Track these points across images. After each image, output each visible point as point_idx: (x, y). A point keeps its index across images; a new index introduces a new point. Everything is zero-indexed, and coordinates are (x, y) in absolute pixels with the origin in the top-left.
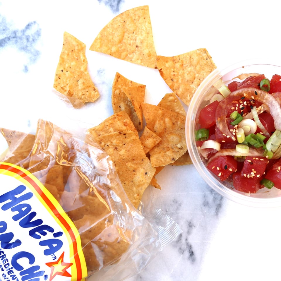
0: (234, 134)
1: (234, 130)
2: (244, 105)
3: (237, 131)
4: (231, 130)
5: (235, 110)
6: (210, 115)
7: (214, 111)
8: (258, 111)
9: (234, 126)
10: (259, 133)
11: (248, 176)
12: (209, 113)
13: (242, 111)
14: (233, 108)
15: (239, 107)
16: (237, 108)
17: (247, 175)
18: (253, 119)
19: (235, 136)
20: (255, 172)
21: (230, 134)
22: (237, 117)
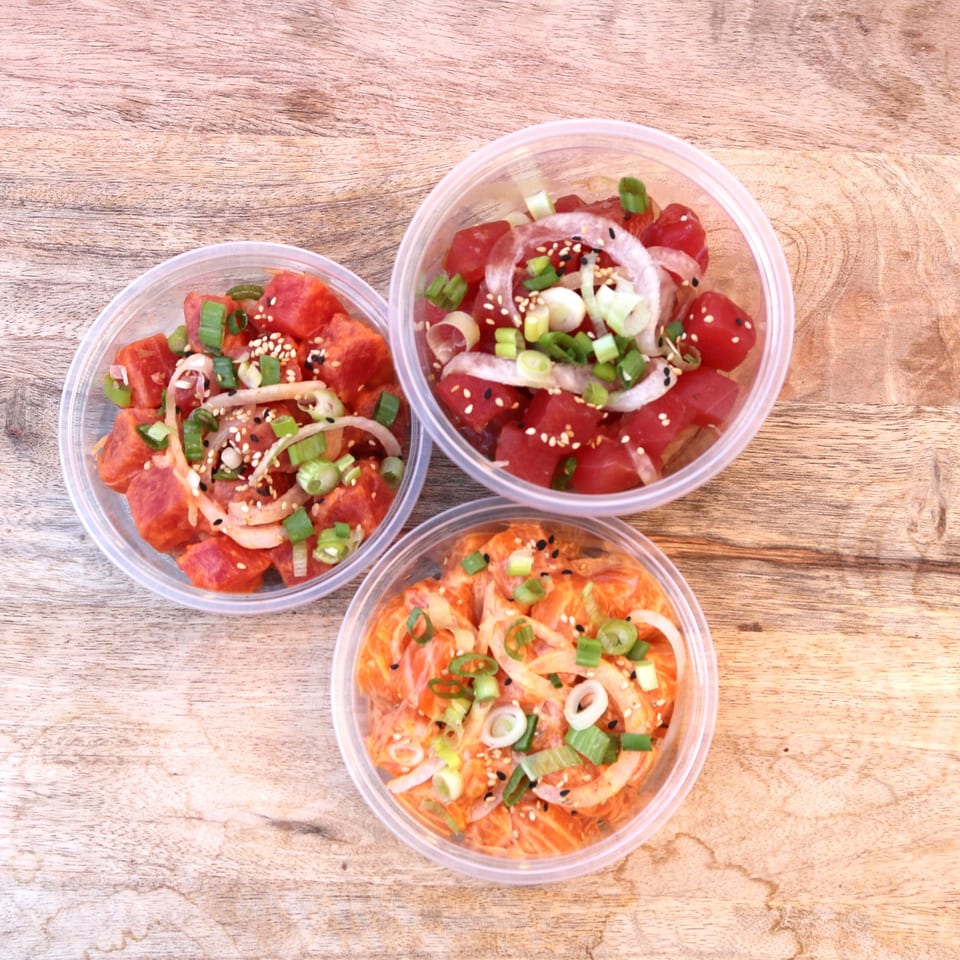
0: (522, 309)
1: (527, 301)
2: (571, 251)
3: (532, 306)
4: (518, 299)
5: (545, 254)
6: (477, 250)
7: (491, 243)
8: (599, 275)
9: (530, 291)
10: (586, 332)
11: (552, 442)
12: (477, 242)
13: (562, 264)
14: (542, 249)
15: (556, 252)
16: (551, 252)
17: (549, 438)
18: (578, 292)
19: (523, 316)
20: (572, 434)
21: (512, 305)
22: (543, 273)
